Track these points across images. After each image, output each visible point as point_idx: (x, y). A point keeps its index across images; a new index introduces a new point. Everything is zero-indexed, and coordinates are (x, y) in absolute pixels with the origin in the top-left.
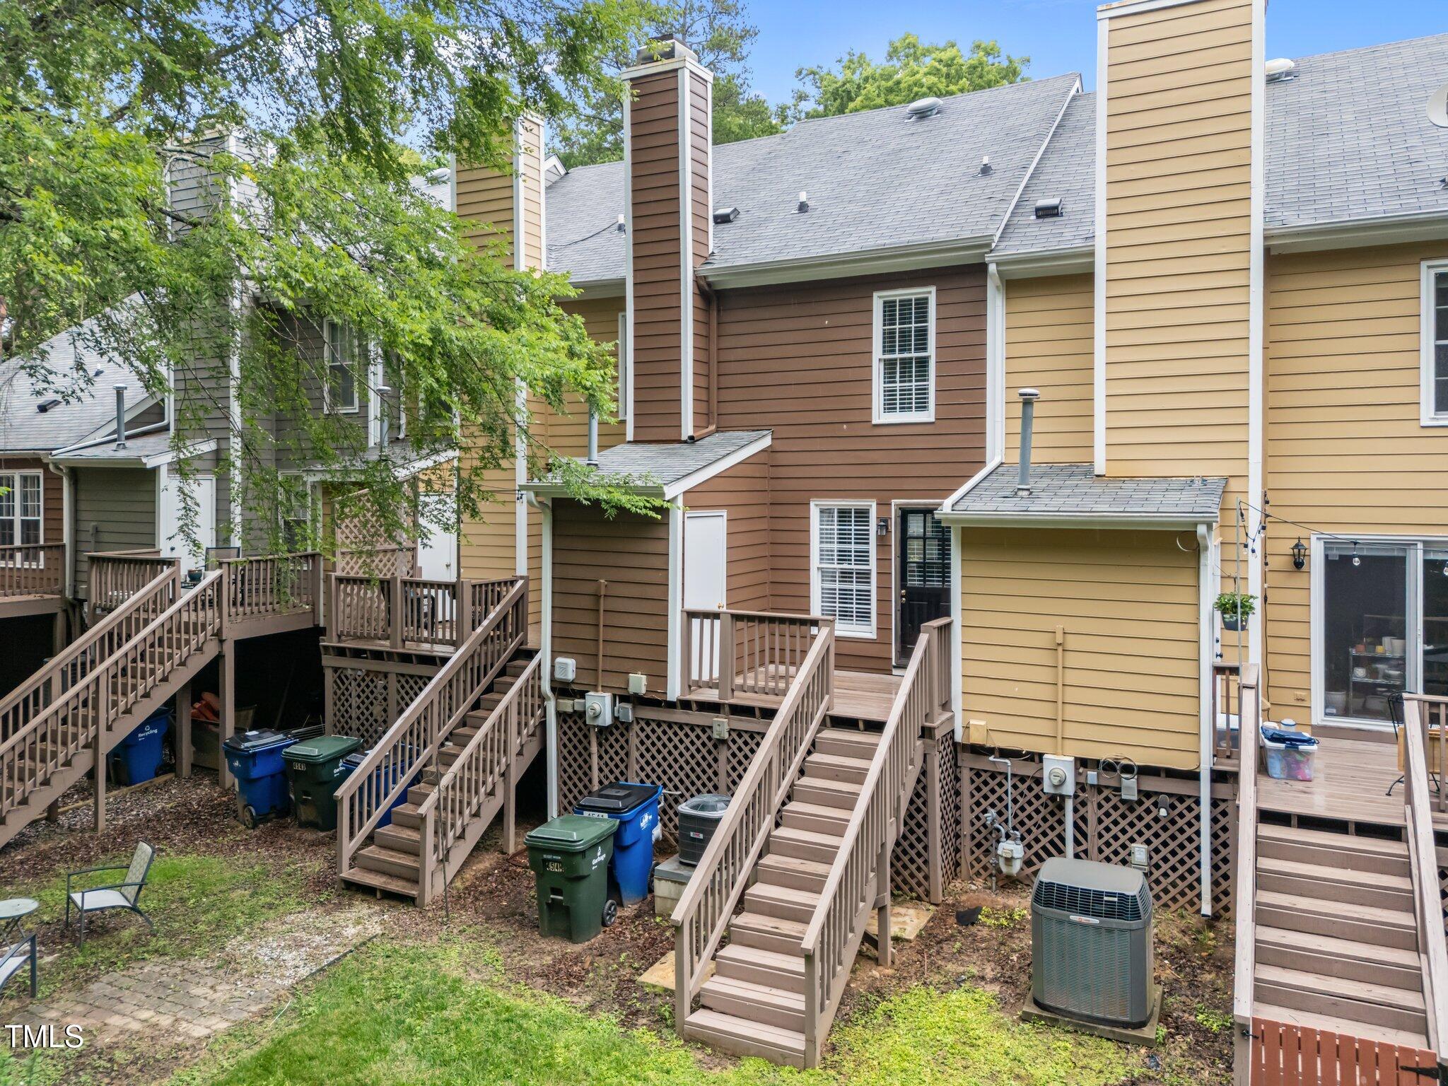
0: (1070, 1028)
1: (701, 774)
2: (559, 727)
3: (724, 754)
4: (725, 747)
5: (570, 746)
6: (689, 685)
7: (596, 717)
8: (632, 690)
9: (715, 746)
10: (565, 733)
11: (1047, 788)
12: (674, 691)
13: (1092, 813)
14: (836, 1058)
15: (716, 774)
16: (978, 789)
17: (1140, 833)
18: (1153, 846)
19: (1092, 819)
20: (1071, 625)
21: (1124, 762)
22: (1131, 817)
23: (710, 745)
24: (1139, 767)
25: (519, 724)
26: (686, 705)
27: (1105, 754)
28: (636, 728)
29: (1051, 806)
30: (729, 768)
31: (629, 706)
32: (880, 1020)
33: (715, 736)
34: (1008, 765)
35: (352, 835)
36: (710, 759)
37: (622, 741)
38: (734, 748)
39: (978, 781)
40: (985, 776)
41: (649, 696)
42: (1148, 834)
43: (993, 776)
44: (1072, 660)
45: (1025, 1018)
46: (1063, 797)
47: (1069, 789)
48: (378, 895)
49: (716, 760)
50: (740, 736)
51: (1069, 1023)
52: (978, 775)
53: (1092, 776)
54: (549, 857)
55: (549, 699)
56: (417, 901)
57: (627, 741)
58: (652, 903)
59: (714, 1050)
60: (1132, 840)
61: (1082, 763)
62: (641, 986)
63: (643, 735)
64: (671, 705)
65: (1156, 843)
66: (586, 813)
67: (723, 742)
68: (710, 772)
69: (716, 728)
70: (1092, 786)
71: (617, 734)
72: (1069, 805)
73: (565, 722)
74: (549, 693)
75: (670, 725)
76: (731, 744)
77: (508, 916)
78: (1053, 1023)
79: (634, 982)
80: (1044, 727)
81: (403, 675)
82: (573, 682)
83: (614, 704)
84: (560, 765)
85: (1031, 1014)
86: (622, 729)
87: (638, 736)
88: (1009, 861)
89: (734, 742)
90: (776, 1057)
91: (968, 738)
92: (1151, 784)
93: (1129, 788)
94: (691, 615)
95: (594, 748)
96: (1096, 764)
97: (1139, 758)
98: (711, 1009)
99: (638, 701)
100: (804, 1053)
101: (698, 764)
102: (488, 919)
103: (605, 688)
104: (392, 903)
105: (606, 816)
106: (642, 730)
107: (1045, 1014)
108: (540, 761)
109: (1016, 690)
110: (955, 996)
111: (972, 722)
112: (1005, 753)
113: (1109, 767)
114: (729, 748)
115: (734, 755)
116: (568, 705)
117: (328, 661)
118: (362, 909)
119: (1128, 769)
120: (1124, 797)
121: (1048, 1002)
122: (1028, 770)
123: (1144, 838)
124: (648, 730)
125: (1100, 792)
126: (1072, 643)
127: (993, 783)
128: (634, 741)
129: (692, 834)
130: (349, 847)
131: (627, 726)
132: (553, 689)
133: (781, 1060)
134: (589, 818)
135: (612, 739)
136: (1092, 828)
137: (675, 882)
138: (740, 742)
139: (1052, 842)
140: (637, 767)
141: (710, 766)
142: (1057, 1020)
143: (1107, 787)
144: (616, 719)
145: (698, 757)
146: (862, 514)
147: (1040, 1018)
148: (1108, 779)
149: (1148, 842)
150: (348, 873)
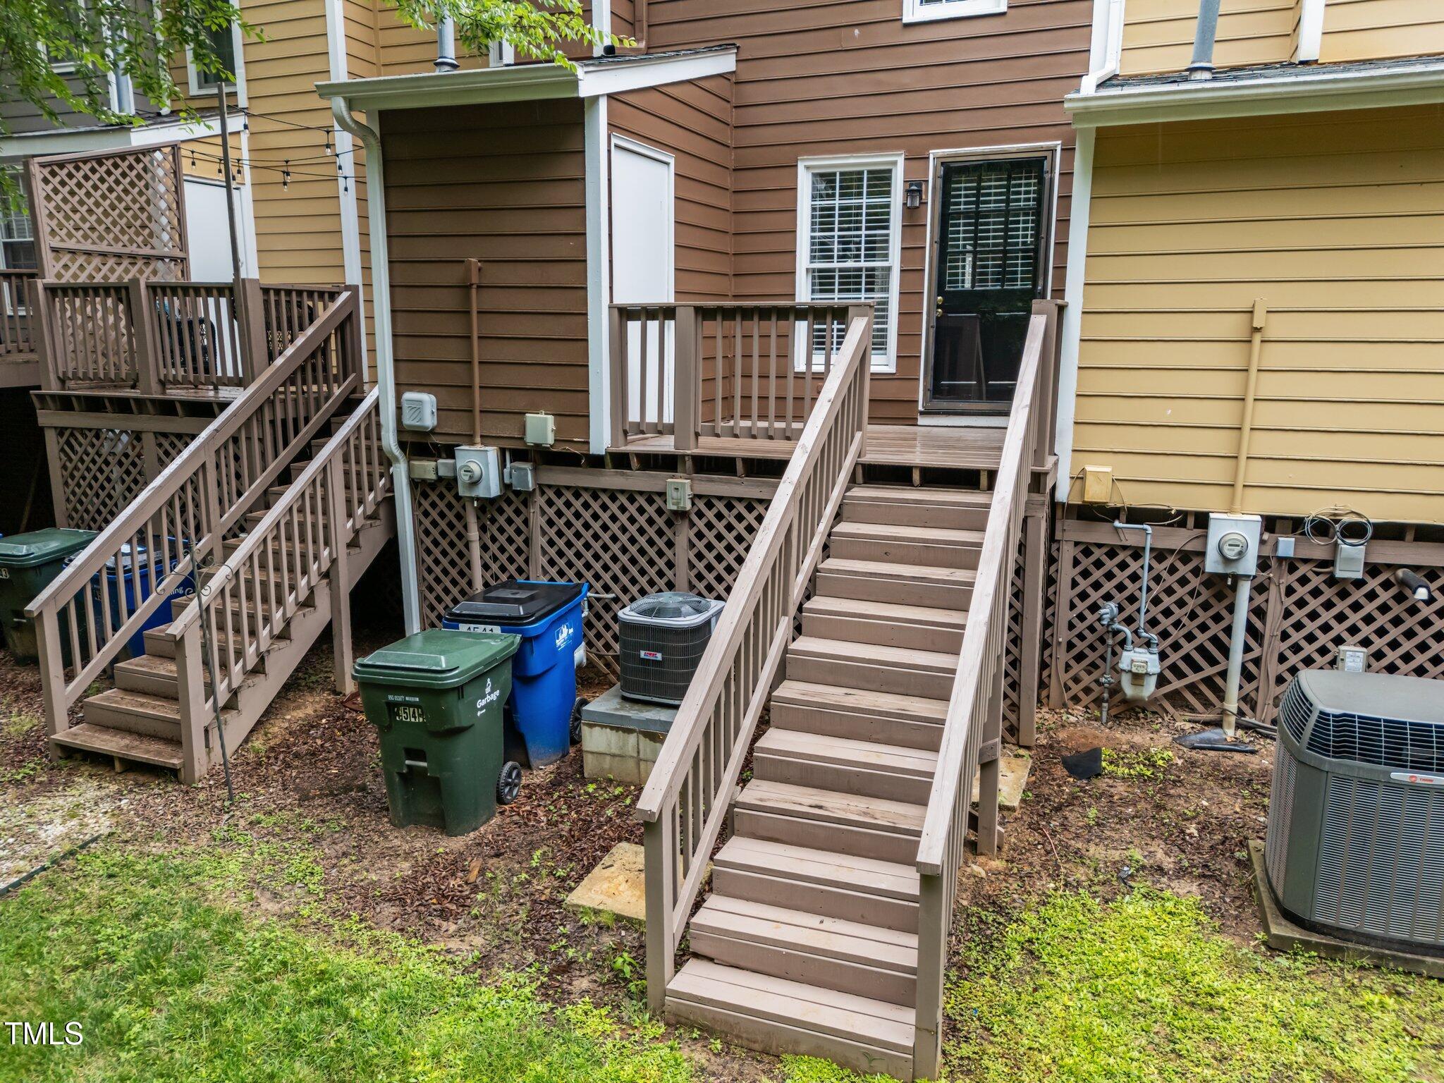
0: (1365, 962)
1: (647, 567)
2: (416, 504)
3: (683, 535)
4: (686, 523)
5: (435, 533)
6: (623, 428)
7: (474, 483)
8: (531, 439)
9: (669, 523)
10: (426, 514)
11: (1212, 564)
12: (601, 439)
13: (1275, 603)
14: (966, 1050)
15: (670, 565)
16: (1085, 574)
17: (1353, 630)
18: (1373, 649)
19: (1273, 613)
20: (1265, 298)
21: (1346, 519)
22: (1341, 606)
23: (660, 522)
24: (1376, 526)
25: (349, 501)
26: (620, 461)
27: (1312, 507)
28: (540, 501)
29: (1206, 594)
30: (691, 555)
31: (527, 466)
32: (1018, 960)
33: (671, 506)
34: (1149, 536)
35: (69, 677)
36: (661, 543)
37: (518, 521)
38: (700, 524)
39: (1086, 563)
40: (1098, 554)
41: (559, 449)
42: (1366, 631)
43: (1112, 553)
44: (1276, 356)
45: (1276, 947)
46: (1237, 578)
47: (1249, 566)
48: (117, 765)
49: (670, 544)
50: (710, 505)
51: (1362, 954)
52: (1087, 552)
53: (1287, 545)
54: (399, 698)
55: (397, 460)
56: (182, 775)
57: (526, 522)
58: (579, 762)
59: (727, 1044)
60: (1338, 641)
61: (1270, 524)
62: (577, 911)
63: (551, 512)
64: (597, 462)
65: (1379, 643)
66: (463, 627)
67: (682, 514)
68: (661, 563)
69: (671, 494)
70: (1281, 560)
71: (509, 511)
72: (1245, 589)
73: (425, 495)
74: (397, 451)
75: (595, 494)
76: (695, 519)
77: (336, 792)
78: (1333, 953)
79: (559, 904)
80: (1215, 471)
81: (165, 435)
82: (433, 432)
83: (502, 464)
84: (420, 562)
85: (1293, 940)
86: (517, 502)
87: (543, 513)
88: (1138, 678)
89: (700, 515)
91: (1083, 492)
92: (1388, 553)
93: (1351, 560)
94: (625, 314)
95: (474, 534)
96: (1295, 525)
97: (1376, 511)
98: (711, 960)
99: (543, 457)
100: (913, 1051)
101: (642, 551)
102: (304, 798)
103: (486, 439)
104: (141, 779)
105: (497, 630)
106: (550, 503)
107: (1315, 938)
108: (389, 557)
109: (1168, 412)
110: (1134, 907)
111: (1089, 468)
112: (1137, 516)
113: (1322, 528)
114: (692, 525)
115: (700, 535)
116: (428, 468)
117: (46, 418)
118: (86, 789)
119: (1355, 531)
120: (1339, 574)
121: (1319, 918)
122: (1179, 539)
123: (1360, 636)
124: (560, 503)
125: (1292, 569)
126: (1277, 327)
127: (1110, 564)
128: (538, 521)
129: (643, 654)
130: (63, 694)
131: (526, 498)
132: (402, 445)
133: (863, 1064)
134: (468, 635)
135: (502, 520)
136: (1273, 624)
137: (617, 729)
138: (710, 515)
139: (1201, 649)
140: (543, 561)
141: (660, 553)
142: (1338, 949)
143: (1306, 561)
144: (506, 487)
145: (642, 541)
147: (1307, 945)
148: (1317, 548)
149: (1366, 643)
150: (63, 733)
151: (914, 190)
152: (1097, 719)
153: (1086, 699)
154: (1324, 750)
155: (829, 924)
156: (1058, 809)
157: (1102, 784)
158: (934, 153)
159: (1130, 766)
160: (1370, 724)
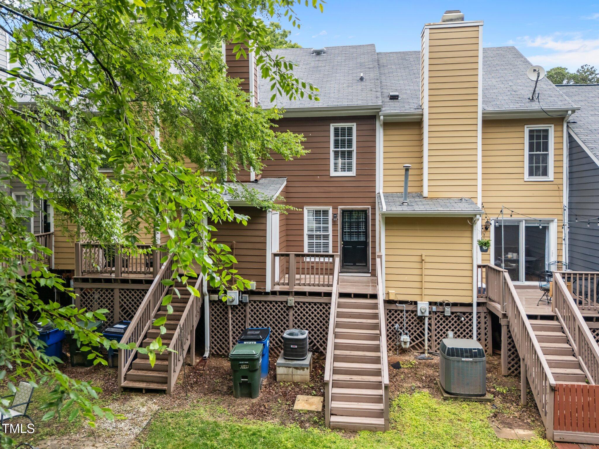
0: (462, 400)
1: (280, 321)
2: (210, 307)
3: (291, 312)
4: (292, 309)
5: (215, 315)
6: (274, 284)
8: (248, 288)
9: (287, 309)
10: (213, 310)
11: (419, 314)
12: (268, 289)
13: (433, 322)
14: (393, 425)
15: (287, 321)
16: (390, 317)
17: (450, 327)
18: (454, 332)
19: (433, 324)
20: (424, 253)
21: (446, 302)
22: (447, 322)
23: (285, 309)
24: (452, 303)
26: (274, 293)
27: (439, 300)
28: (250, 305)
29: (418, 321)
30: (294, 318)
31: (247, 295)
32: (397, 408)
33: (289, 305)
34: (404, 307)
36: (285, 315)
37: (242, 311)
38: (296, 309)
39: (390, 314)
40: (393, 312)
41: (257, 290)
42: (453, 327)
43: (396, 311)
44: (428, 266)
45: (445, 399)
46: (425, 317)
47: (427, 314)
48: (144, 392)
49: (287, 315)
50: (299, 304)
51: (461, 398)
52: (390, 312)
53: (434, 308)
55: (206, 295)
56: (167, 392)
57: (245, 311)
58: (275, 377)
59: (345, 431)
60: (447, 330)
61: (431, 303)
62: (298, 411)
63: (252, 308)
64: (267, 294)
65: (456, 330)
66: (245, 343)
67: (291, 307)
68: (285, 320)
69: (289, 302)
70: (433, 312)
71: (240, 308)
72: (427, 319)
73: (213, 305)
74: (207, 293)
75: (266, 302)
76: (294, 308)
77: (213, 391)
78: (456, 399)
79: (292, 410)
80: (418, 291)
84: (211, 324)
85: (448, 397)
86: (242, 305)
87: (250, 308)
88: (405, 343)
89: (296, 307)
90: (373, 429)
91: (389, 297)
92: (455, 309)
93: (448, 311)
94: (274, 255)
95: (230, 315)
96: (435, 304)
97: (452, 300)
98: (336, 415)
99: (251, 293)
100: (384, 425)
101: (279, 317)
102: (205, 394)
104: (152, 394)
105: (255, 343)
106: (252, 305)
107: (452, 396)
109: (406, 278)
110: (416, 395)
111: (390, 291)
112: (401, 302)
113: (441, 304)
114: (294, 309)
115: (296, 312)
116: (215, 297)
117: (77, 285)
119: (448, 304)
120: (446, 315)
121: (453, 392)
122: (411, 308)
123: (451, 329)
124: (255, 305)
125: (436, 314)
126: (427, 259)
127: (396, 314)
128: (248, 310)
129: (292, 346)
131: (245, 304)
132: (208, 291)
133: (375, 430)
135: (237, 310)
136: (433, 327)
137: (286, 367)
138: (299, 307)
139: (418, 334)
140: (250, 321)
141: (284, 318)
142: (457, 398)
143: (438, 312)
144: (240, 301)
145: (279, 314)
146: (326, 212)
147: (451, 398)
148: (441, 309)
149: (453, 330)
150: (124, 384)
151: (335, 216)
152: (396, 354)
153: (393, 349)
154: (450, 356)
155: (359, 403)
156: (394, 376)
157: (402, 370)
158: (339, 207)
159: (407, 365)
160: (457, 349)
